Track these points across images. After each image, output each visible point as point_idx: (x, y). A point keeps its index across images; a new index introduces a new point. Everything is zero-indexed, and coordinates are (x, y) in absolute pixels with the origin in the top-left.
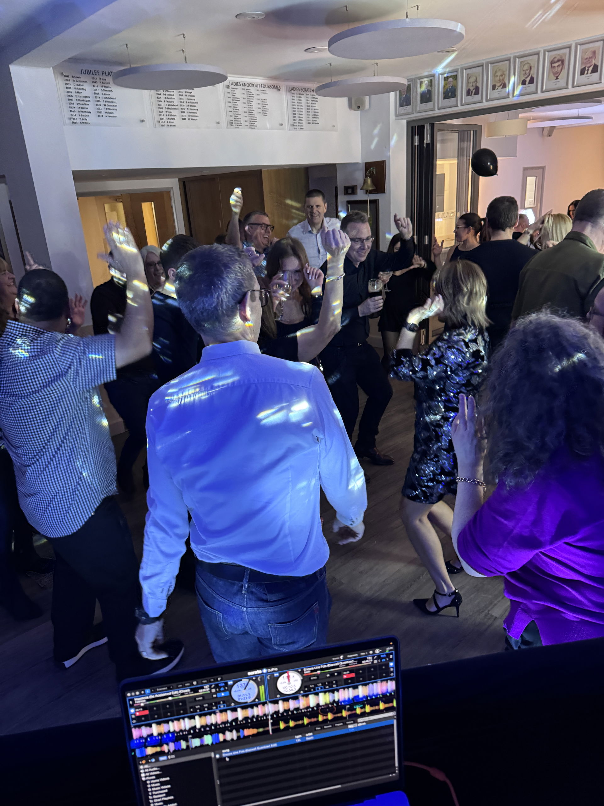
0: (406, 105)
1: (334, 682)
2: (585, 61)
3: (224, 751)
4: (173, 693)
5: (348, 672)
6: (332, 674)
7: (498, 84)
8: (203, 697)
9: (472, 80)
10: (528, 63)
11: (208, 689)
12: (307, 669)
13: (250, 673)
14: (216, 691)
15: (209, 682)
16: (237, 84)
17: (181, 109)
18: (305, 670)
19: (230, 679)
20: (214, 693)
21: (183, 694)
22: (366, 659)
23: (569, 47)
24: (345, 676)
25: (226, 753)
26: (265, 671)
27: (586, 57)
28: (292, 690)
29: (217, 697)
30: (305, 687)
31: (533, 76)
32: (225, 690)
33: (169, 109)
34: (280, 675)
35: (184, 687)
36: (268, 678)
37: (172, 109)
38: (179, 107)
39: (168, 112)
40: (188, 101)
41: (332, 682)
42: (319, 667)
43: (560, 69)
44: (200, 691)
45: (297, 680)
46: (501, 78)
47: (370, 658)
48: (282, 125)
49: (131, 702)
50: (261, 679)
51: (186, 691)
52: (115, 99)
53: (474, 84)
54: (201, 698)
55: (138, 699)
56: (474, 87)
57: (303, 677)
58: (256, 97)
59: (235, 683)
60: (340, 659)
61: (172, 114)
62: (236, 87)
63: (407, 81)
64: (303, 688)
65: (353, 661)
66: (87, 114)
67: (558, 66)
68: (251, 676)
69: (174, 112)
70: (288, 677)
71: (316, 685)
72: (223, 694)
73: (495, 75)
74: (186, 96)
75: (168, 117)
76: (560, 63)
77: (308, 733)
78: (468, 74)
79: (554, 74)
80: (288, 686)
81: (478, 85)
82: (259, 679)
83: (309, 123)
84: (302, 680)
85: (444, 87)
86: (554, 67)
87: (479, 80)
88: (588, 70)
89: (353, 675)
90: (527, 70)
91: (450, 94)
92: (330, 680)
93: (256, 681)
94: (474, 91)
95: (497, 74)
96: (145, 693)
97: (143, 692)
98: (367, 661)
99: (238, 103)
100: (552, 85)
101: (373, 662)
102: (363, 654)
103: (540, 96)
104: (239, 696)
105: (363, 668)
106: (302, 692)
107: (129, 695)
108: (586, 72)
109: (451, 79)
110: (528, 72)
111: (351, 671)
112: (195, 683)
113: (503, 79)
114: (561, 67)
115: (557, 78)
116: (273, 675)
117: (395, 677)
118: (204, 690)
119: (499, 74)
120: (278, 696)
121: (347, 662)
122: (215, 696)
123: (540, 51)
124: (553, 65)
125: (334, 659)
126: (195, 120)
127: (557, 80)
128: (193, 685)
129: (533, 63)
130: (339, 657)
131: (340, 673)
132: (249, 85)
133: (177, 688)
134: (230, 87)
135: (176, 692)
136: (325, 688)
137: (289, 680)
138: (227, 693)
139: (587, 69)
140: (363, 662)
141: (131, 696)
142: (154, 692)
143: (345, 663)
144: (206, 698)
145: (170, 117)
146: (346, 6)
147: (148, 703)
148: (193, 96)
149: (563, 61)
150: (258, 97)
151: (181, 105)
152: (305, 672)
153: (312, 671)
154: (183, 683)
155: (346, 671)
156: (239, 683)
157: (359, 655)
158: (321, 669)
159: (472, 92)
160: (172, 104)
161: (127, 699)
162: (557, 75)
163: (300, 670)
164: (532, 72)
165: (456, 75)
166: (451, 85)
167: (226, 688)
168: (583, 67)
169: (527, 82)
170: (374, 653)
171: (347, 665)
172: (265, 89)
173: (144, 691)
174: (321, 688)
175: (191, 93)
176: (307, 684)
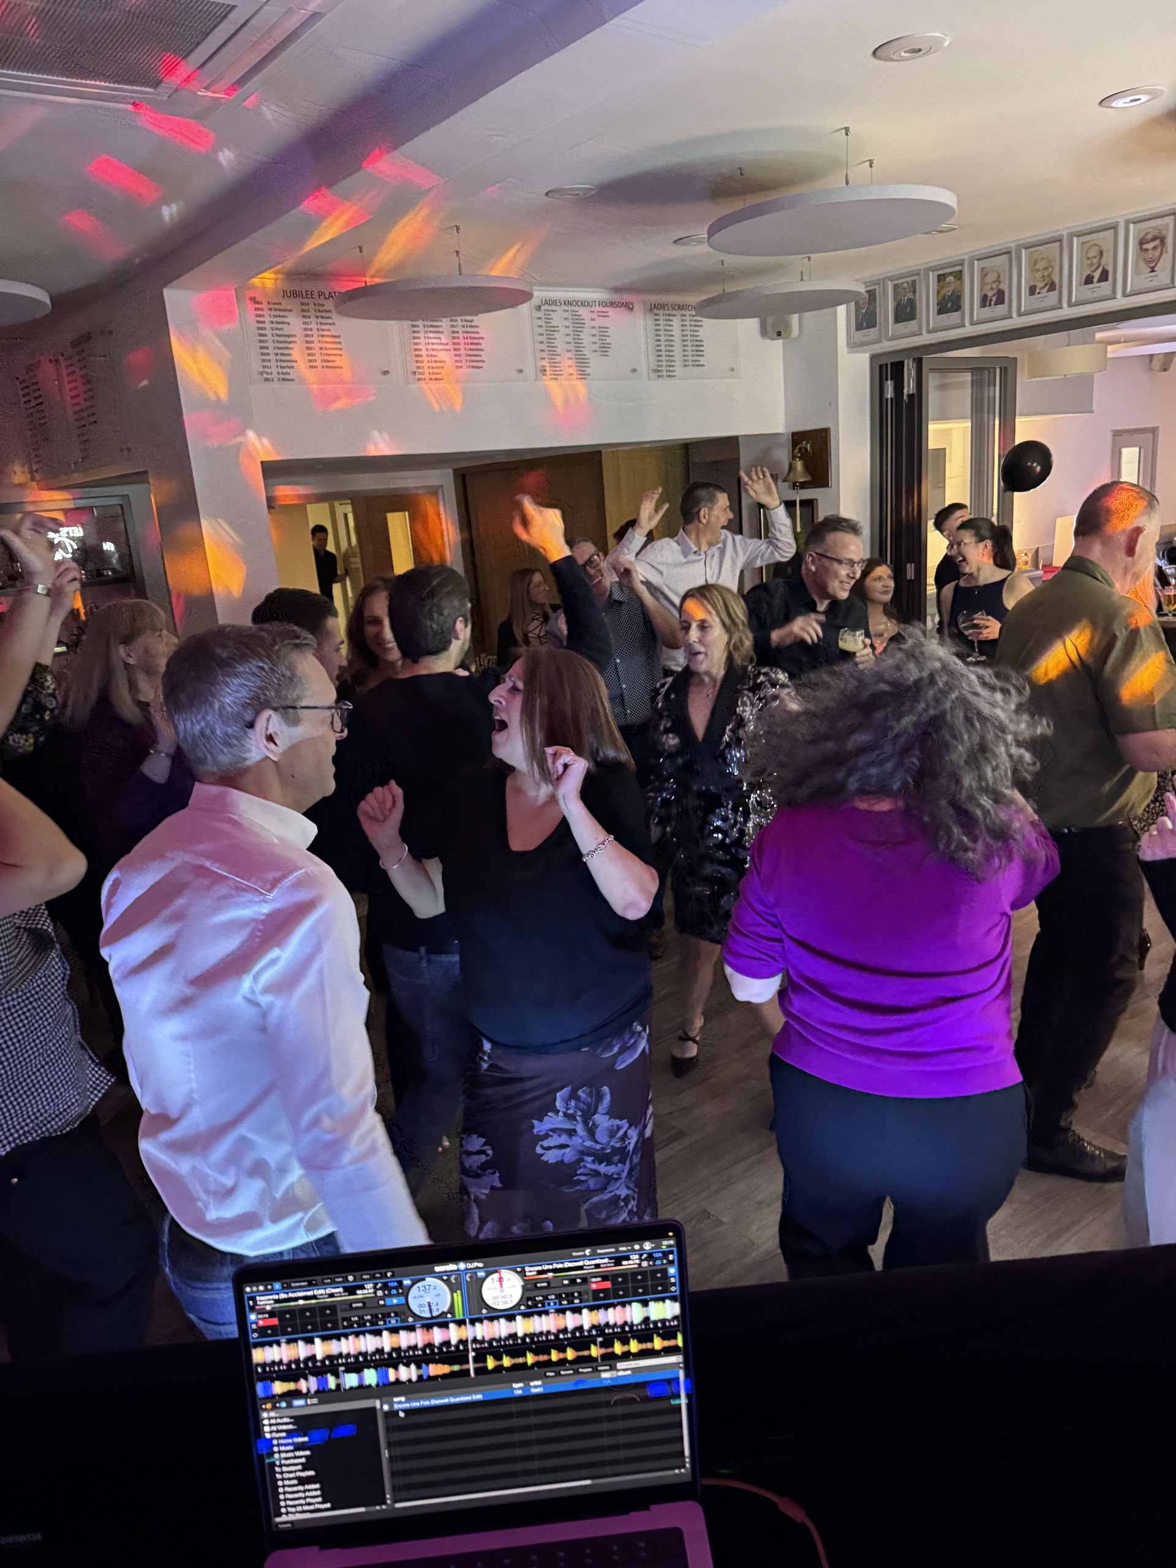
0: (868, 327)
1: (576, 1294)
3: (396, 1399)
4: (316, 1292)
5: (599, 1279)
6: (573, 1281)
7: (1040, 285)
8: (364, 1303)
9: (991, 278)
10: (1096, 245)
11: (372, 1291)
12: (531, 1269)
13: (438, 1269)
14: (385, 1294)
15: (373, 1277)
16: (554, 302)
17: (455, 349)
18: (527, 1269)
19: (406, 1276)
20: (382, 1298)
21: (332, 1295)
22: (627, 1258)
24: (594, 1286)
25: (400, 1402)
26: (462, 1266)
28: (506, 1302)
29: (384, 1306)
30: (529, 1299)
31: (1106, 268)
32: (398, 1295)
33: (433, 349)
34: (488, 1274)
35: (333, 1283)
36: (468, 1280)
37: (438, 350)
38: (450, 346)
39: (432, 355)
40: (465, 335)
41: (572, 1294)
42: (550, 1267)
43: (1157, 253)
44: (359, 1292)
45: (514, 1286)
46: (1046, 273)
47: (635, 1257)
48: (635, 370)
49: (251, 1302)
50: (456, 1279)
51: (337, 1290)
52: (339, 337)
53: (994, 286)
54: (360, 1305)
55: (262, 1298)
56: (995, 291)
57: (525, 1281)
58: (588, 323)
59: (414, 1283)
60: (585, 1256)
61: (438, 358)
62: (553, 308)
64: (524, 1301)
65: (606, 1260)
66: (290, 364)
67: (1155, 248)
68: (440, 1272)
69: (440, 355)
70: (501, 1279)
71: (546, 1298)
72: (395, 1301)
73: (1033, 269)
74: (463, 326)
75: (430, 364)
76: (1157, 242)
77: (533, 1379)
78: (982, 269)
79: (1148, 262)
80: (500, 1294)
81: (1001, 287)
83: (686, 366)
84: (523, 1287)
85: (938, 292)
86: (1147, 250)
87: (1005, 279)
89: (608, 1285)
90: (1095, 257)
91: (949, 305)
92: (569, 1290)
93: (447, 1282)
94: (994, 299)
95: (1037, 267)
96: (272, 1289)
97: (269, 1287)
98: (631, 1262)
99: (556, 335)
101: (640, 1265)
102: (624, 1249)
103: (1121, 303)
104: (421, 1306)
105: (624, 1275)
106: (522, 1307)
107: (248, 1289)
109: (950, 279)
110: (1095, 261)
111: (605, 1278)
112: (351, 1278)
113: (1049, 276)
114: (1159, 250)
115: (1153, 271)
116: (476, 1273)
117: (678, 1293)
118: (365, 1291)
119: (1041, 265)
120: (484, 1311)
121: (598, 1261)
122: (382, 1302)
123: (1117, 223)
124: (1145, 246)
125: (574, 1254)
126: (478, 368)
127: (1153, 274)
128: (347, 1281)
130: (584, 1251)
131: (585, 1280)
132: (577, 303)
133: (323, 1285)
134: (543, 308)
135: (322, 1291)
136: (561, 1304)
137: (501, 1285)
138: (402, 1300)
140: (624, 1263)
141: (252, 1292)
142: (287, 1288)
143: (593, 1262)
144: (368, 1305)
145: (434, 365)
147: (277, 1305)
148: (476, 327)
149: (1162, 240)
150: (593, 323)
151: (454, 344)
152: (527, 1274)
153: (540, 1272)
154: (332, 1276)
155: (596, 1277)
156: (420, 1284)
157: (617, 1251)
158: (555, 1271)
159: (991, 300)
160: (438, 341)
161: (246, 1296)
162: (1152, 265)
163: (519, 1270)
164: (1103, 262)
165: (961, 271)
166: (951, 288)
167: (400, 1291)
169: (1096, 279)
170: (642, 1249)
171: (597, 1266)
172: (605, 309)
173: (271, 1285)
174: (555, 1304)
175: (471, 321)
176: (530, 1294)
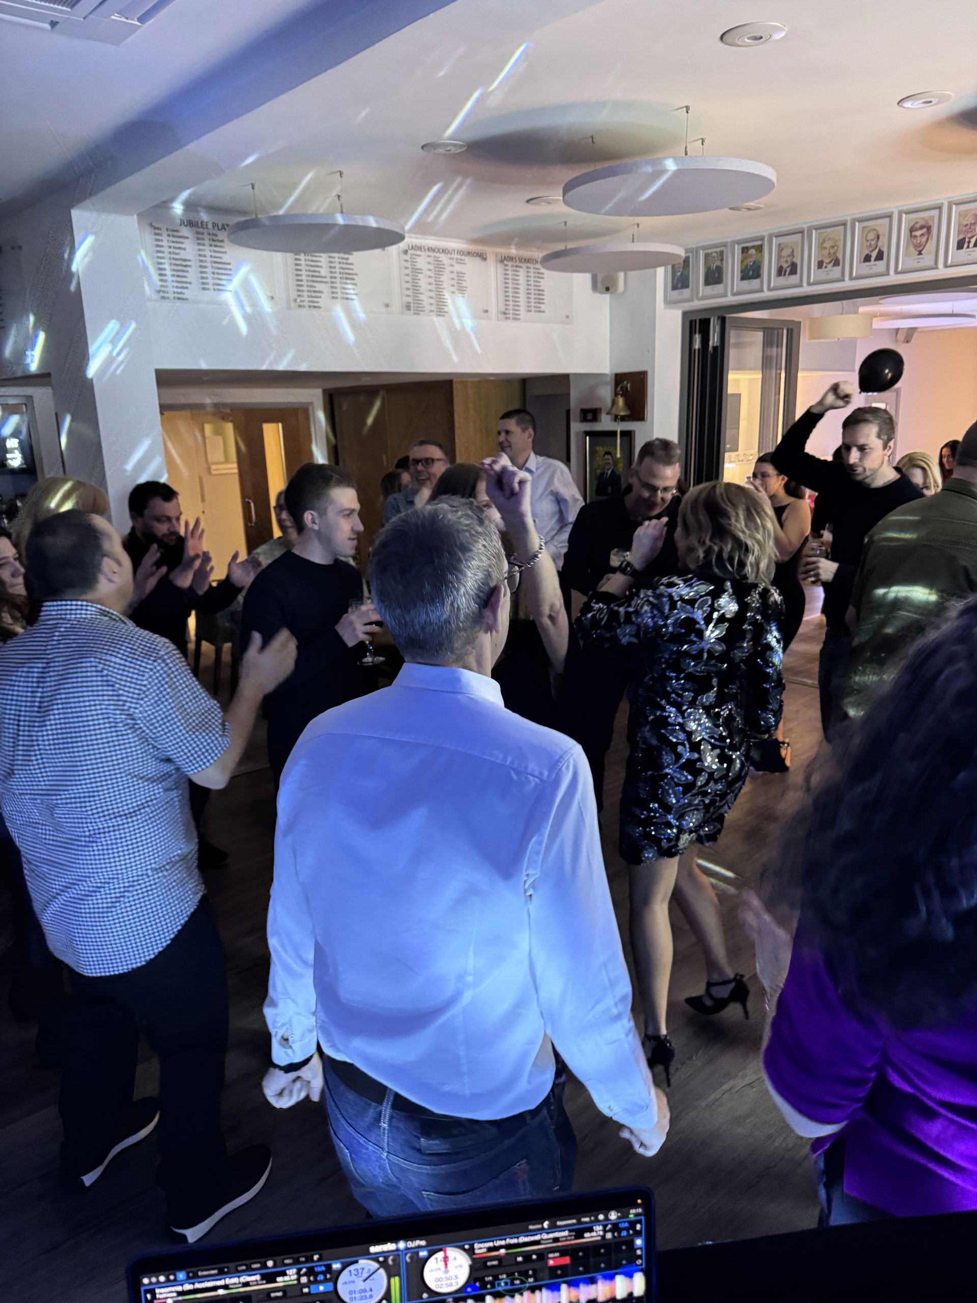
0: (682, 288)
1: (530, 1272)
2: (964, 229)
4: (228, 1281)
5: (557, 1254)
6: (527, 1257)
7: (827, 260)
8: (285, 1292)
9: (785, 253)
10: (874, 230)
11: (295, 1277)
12: (482, 1245)
13: (374, 1249)
14: (309, 1281)
15: (296, 1262)
16: (420, 248)
17: (332, 282)
18: (476, 1246)
19: (336, 1258)
20: (305, 1286)
21: (246, 1284)
22: (591, 1230)
23: (939, 208)
24: (551, 1262)
26: (402, 1245)
27: (965, 223)
28: (451, 1285)
29: (309, 1294)
30: (476, 1280)
31: (882, 249)
32: (326, 1280)
33: (313, 281)
34: (431, 1254)
35: (249, 1270)
36: (408, 1260)
37: (317, 282)
38: (328, 280)
39: (312, 286)
40: (342, 271)
41: (527, 1272)
42: (503, 1243)
43: (924, 239)
44: (279, 1279)
45: (461, 1266)
46: (832, 251)
47: (599, 1228)
48: (487, 311)
49: (149, 1296)
50: (393, 1260)
51: (253, 1278)
52: (229, 264)
53: (789, 259)
54: (280, 1294)
55: (163, 1290)
56: (789, 263)
57: (473, 1259)
58: (448, 269)
59: (345, 1266)
60: (543, 1229)
61: (317, 289)
62: (419, 253)
63: (684, 251)
64: (472, 1282)
65: (566, 1233)
66: (185, 285)
67: (922, 235)
68: (376, 1253)
69: (319, 287)
70: (446, 1259)
71: (496, 1278)
72: (321, 1288)
73: (821, 247)
74: (340, 263)
75: (309, 294)
76: (925, 230)
78: (779, 245)
79: (916, 247)
80: (444, 1276)
81: (795, 260)
82: (390, 1262)
83: (529, 311)
84: (471, 1267)
85: (742, 262)
86: (915, 236)
87: (798, 253)
88: (969, 242)
89: (567, 1260)
90: (873, 240)
91: (751, 273)
92: (523, 1268)
93: (383, 1264)
94: (788, 270)
95: (825, 245)
96: (175, 1280)
97: (172, 1277)
98: (594, 1234)
99: (420, 276)
100: (912, 263)
101: (603, 1237)
102: (587, 1219)
103: (893, 279)
104: (351, 1292)
105: (586, 1248)
106: (469, 1290)
107: (146, 1281)
108: (966, 246)
109: (753, 251)
110: (873, 243)
111: (563, 1252)
112: (270, 1263)
113: (835, 253)
114: (925, 238)
115: (920, 254)
116: (417, 1253)
117: (643, 1266)
118: (287, 1278)
119: (828, 244)
120: (425, 1296)
121: (557, 1235)
122: (306, 1290)
123: (892, 212)
124: (914, 233)
125: (531, 1227)
126: (352, 299)
127: (919, 257)
128: (266, 1267)
129: (883, 232)
130: (542, 1223)
131: (542, 1255)
132: (439, 251)
133: (237, 1273)
134: (410, 252)
135: (235, 1280)
136: (513, 1284)
137: (446, 1265)
138: (330, 1286)
139: (967, 240)
140: (587, 1235)
141: (151, 1283)
142: (190, 1279)
143: (551, 1236)
144: (289, 1294)
145: (313, 294)
146: (592, 137)
147: (180, 1298)
148: (351, 264)
149: (929, 229)
150: (452, 269)
151: (331, 277)
152: (477, 1251)
153: (490, 1249)
154: (248, 1262)
155: (554, 1252)
156: (352, 1268)
157: (579, 1222)
158: (508, 1247)
159: (786, 271)
160: (317, 274)
161: (142, 1289)
162: (920, 249)
163: (467, 1247)
164: (880, 244)
165: (761, 245)
166: (753, 259)
167: (328, 1276)
168: (961, 237)
169: (873, 259)
170: (607, 1219)
171: (556, 1240)
172: (463, 257)
173: (175, 1275)
174: (506, 1284)
175: (347, 259)
176: (479, 1274)
